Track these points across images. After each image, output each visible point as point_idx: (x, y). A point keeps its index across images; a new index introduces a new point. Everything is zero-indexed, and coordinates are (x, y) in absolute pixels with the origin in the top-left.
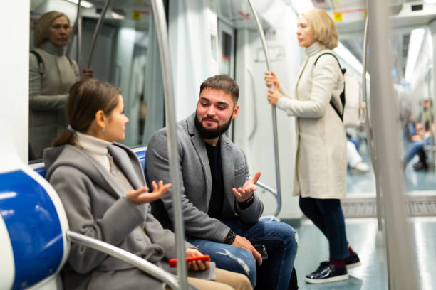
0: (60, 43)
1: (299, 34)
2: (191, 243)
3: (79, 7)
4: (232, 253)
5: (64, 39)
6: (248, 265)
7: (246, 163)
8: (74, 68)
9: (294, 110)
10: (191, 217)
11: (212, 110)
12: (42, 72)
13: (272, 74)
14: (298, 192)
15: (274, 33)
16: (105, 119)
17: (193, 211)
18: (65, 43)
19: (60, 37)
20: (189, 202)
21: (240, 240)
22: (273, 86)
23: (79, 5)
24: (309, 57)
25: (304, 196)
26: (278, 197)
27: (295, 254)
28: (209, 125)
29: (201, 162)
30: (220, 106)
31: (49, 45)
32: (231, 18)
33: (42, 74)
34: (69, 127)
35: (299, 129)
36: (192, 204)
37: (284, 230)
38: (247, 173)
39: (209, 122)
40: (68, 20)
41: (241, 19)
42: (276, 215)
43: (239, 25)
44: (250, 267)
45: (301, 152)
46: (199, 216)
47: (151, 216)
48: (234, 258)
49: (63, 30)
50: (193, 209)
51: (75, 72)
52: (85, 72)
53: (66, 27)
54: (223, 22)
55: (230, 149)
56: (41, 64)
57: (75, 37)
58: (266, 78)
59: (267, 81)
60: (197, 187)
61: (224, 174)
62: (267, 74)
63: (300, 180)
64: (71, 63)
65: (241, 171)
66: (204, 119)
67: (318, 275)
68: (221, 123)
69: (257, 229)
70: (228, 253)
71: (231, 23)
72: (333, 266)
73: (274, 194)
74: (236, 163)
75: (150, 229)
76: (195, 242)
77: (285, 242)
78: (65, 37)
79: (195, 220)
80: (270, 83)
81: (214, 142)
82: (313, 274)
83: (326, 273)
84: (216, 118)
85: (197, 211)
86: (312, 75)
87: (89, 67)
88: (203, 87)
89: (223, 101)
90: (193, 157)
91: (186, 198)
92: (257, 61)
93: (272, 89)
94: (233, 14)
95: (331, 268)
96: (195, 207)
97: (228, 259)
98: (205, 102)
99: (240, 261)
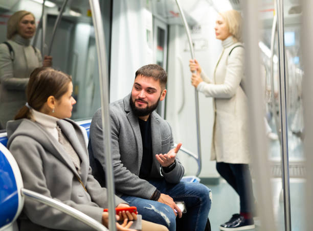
0: (27, 35)
1: (216, 29)
2: (124, 199)
3: (44, 7)
4: (157, 208)
5: (31, 32)
6: (169, 218)
7: (171, 134)
8: (38, 55)
9: (210, 92)
10: (125, 179)
11: (142, 94)
12: (12, 58)
13: (196, 62)
14: (214, 158)
15: (200, 28)
16: (55, 103)
17: (126, 175)
18: (31, 35)
19: (28, 30)
20: (123, 166)
21: (164, 197)
22: (196, 72)
23: (43, 4)
24: (225, 48)
25: (219, 160)
26: (199, 161)
27: (209, 208)
28: (140, 105)
29: (134, 134)
30: (150, 90)
31: (18, 37)
32: (165, 16)
33: (13, 60)
34: (27, 104)
35: (216, 107)
36: (126, 168)
37: (200, 189)
38: (172, 142)
39: (139, 103)
40: (34, 18)
41: (173, 17)
42: (197, 176)
43: (171, 21)
44: (171, 220)
45: (217, 125)
46: (131, 178)
47: (92, 177)
48: (158, 212)
49: (30, 25)
50: (126, 172)
51: (39, 59)
52: (46, 58)
53: (33, 22)
54: (158, 19)
55: (159, 122)
56: (12, 53)
57: (40, 31)
58: (190, 65)
59: (191, 68)
60: (131, 154)
61: (153, 143)
62: (191, 62)
63: (216, 148)
64: (36, 51)
65: (167, 141)
66: (136, 100)
67: (231, 224)
68: (150, 105)
69: (178, 188)
70: (153, 208)
71: (165, 20)
72: (242, 218)
73: (195, 158)
74: (164, 134)
75: (90, 187)
76: (127, 198)
77: (201, 199)
78: (31, 30)
79: (128, 181)
80: (193, 69)
81: (146, 119)
82: (227, 223)
83: (237, 223)
84: (146, 100)
85: (130, 174)
86: (227, 63)
87: (49, 55)
88: (137, 74)
89: (152, 87)
90: (128, 130)
91: (121, 163)
92: (185, 50)
93: (195, 74)
94: (167, 13)
95: (241, 219)
96: (128, 170)
97: (153, 213)
98: (138, 87)
99: (163, 214)
